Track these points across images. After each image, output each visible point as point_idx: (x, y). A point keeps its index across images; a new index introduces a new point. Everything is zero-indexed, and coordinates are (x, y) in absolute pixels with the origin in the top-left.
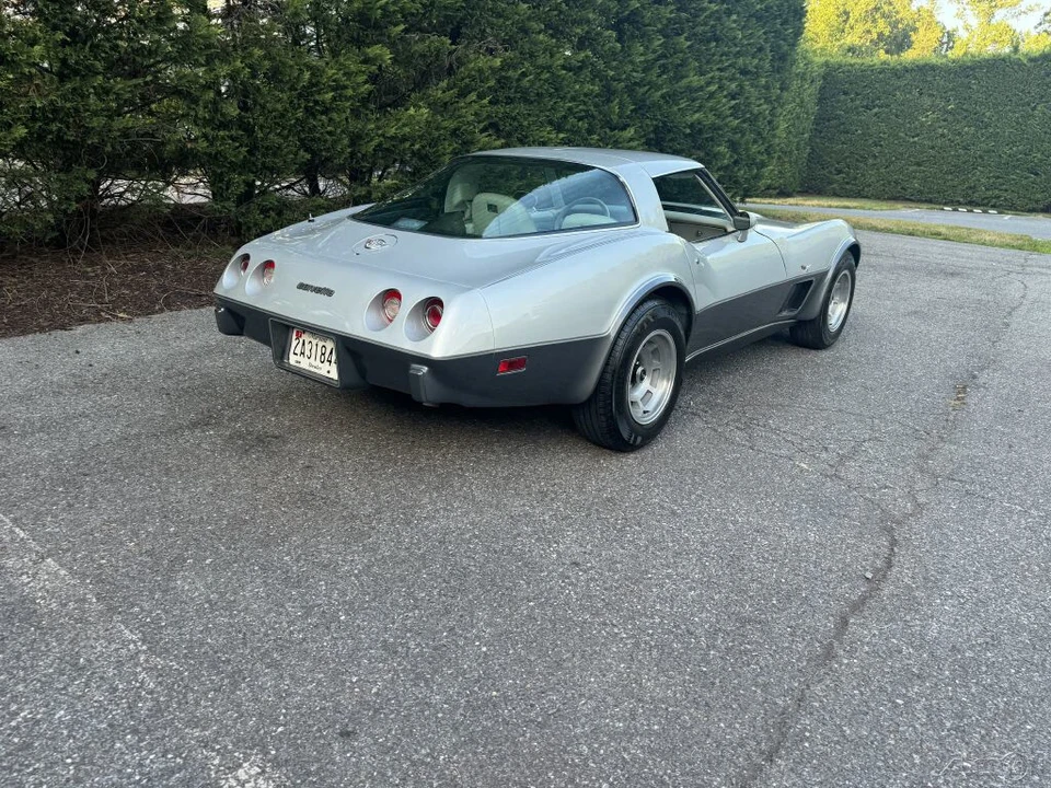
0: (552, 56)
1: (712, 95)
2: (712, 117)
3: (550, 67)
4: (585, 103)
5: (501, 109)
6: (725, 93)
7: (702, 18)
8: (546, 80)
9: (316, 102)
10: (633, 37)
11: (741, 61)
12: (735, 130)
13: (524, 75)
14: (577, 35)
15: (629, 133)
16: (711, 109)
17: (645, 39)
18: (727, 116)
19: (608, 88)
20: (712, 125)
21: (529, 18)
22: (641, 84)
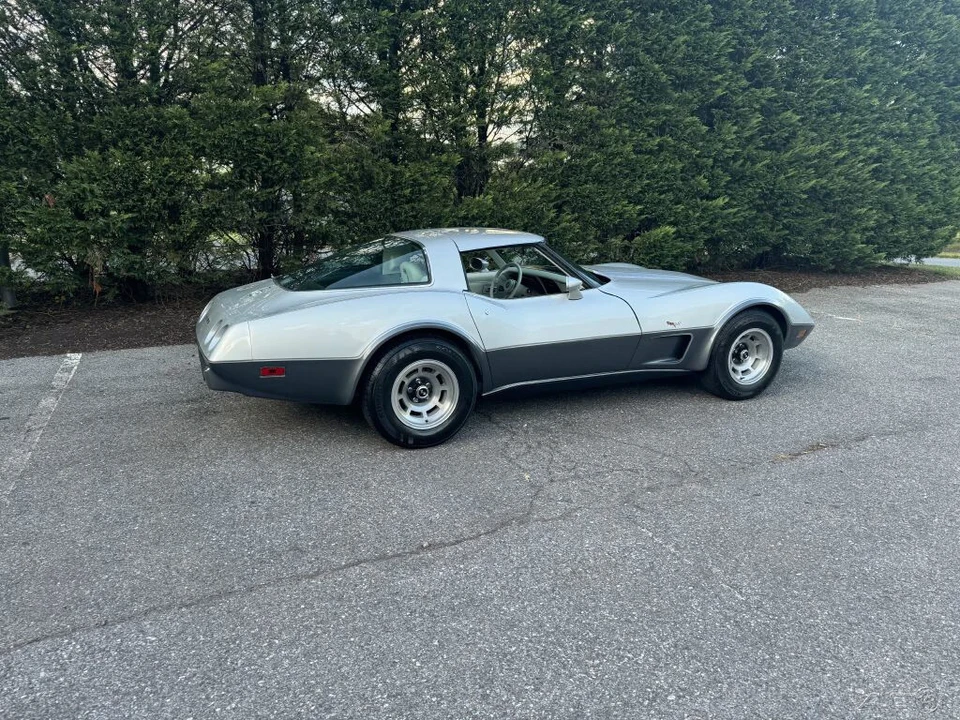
2: (841, 181)
3: (622, 153)
4: (667, 179)
5: (572, 191)
7: (816, 93)
9: (400, 196)
11: (884, 126)
12: (884, 192)
14: (651, 125)
15: (720, 202)
16: (839, 174)
17: (740, 119)
18: (865, 180)
19: (696, 164)
20: (844, 189)
21: (599, 117)
22: (735, 158)
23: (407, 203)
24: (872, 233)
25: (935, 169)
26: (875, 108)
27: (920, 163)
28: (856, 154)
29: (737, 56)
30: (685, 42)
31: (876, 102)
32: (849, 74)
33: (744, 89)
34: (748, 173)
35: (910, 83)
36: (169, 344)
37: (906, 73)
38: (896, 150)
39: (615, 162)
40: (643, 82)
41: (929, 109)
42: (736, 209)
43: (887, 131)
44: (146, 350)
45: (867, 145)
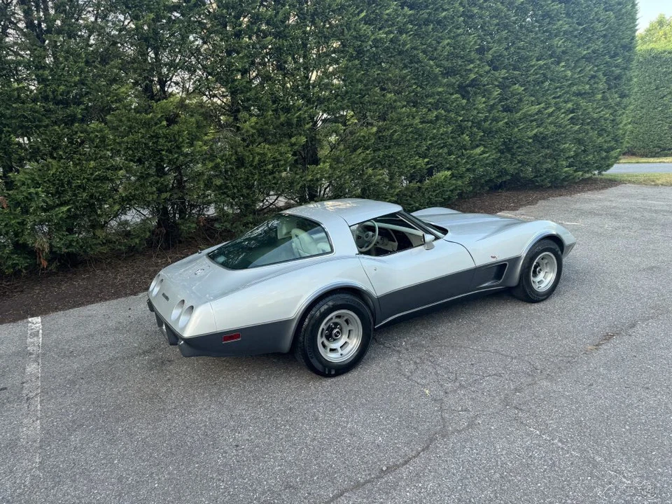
0: (414, 118)
1: (550, 115)
2: (552, 128)
3: (412, 125)
4: (443, 139)
5: (381, 153)
6: (563, 111)
7: (532, 71)
8: (411, 132)
9: (265, 170)
10: (476, 94)
11: (574, 88)
12: (578, 132)
13: (395, 131)
14: (430, 103)
15: (479, 150)
16: (550, 123)
17: (486, 93)
18: (566, 125)
19: (460, 126)
20: (554, 133)
21: (395, 101)
22: (485, 120)
23: (270, 174)
24: (572, 160)
25: (606, 113)
26: (568, 78)
27: (598, 110)
28: (559, 109)
29: (481, 51)
30: (448, 44)
31: (569, 73)
32: (551, 56)
33: (487, 72)
34: (494, 129)
35: (588, 59)
36: (106, 300)
37: (585, 52)
38: (583, 103)
39: (408, 130)
40: (423, 74)
41: (600, 74)
42: (488, 155)
43: (577, 92)
44: (89, 307)
45: (566, 102)
